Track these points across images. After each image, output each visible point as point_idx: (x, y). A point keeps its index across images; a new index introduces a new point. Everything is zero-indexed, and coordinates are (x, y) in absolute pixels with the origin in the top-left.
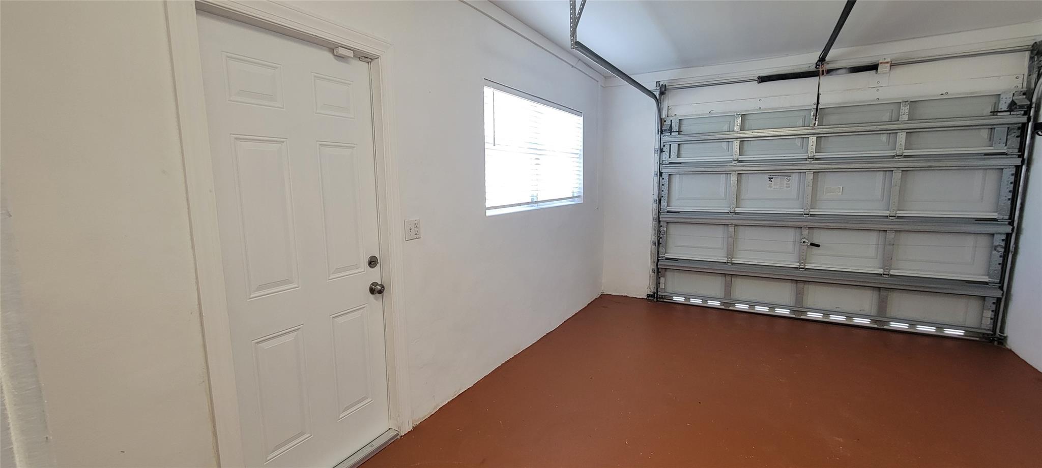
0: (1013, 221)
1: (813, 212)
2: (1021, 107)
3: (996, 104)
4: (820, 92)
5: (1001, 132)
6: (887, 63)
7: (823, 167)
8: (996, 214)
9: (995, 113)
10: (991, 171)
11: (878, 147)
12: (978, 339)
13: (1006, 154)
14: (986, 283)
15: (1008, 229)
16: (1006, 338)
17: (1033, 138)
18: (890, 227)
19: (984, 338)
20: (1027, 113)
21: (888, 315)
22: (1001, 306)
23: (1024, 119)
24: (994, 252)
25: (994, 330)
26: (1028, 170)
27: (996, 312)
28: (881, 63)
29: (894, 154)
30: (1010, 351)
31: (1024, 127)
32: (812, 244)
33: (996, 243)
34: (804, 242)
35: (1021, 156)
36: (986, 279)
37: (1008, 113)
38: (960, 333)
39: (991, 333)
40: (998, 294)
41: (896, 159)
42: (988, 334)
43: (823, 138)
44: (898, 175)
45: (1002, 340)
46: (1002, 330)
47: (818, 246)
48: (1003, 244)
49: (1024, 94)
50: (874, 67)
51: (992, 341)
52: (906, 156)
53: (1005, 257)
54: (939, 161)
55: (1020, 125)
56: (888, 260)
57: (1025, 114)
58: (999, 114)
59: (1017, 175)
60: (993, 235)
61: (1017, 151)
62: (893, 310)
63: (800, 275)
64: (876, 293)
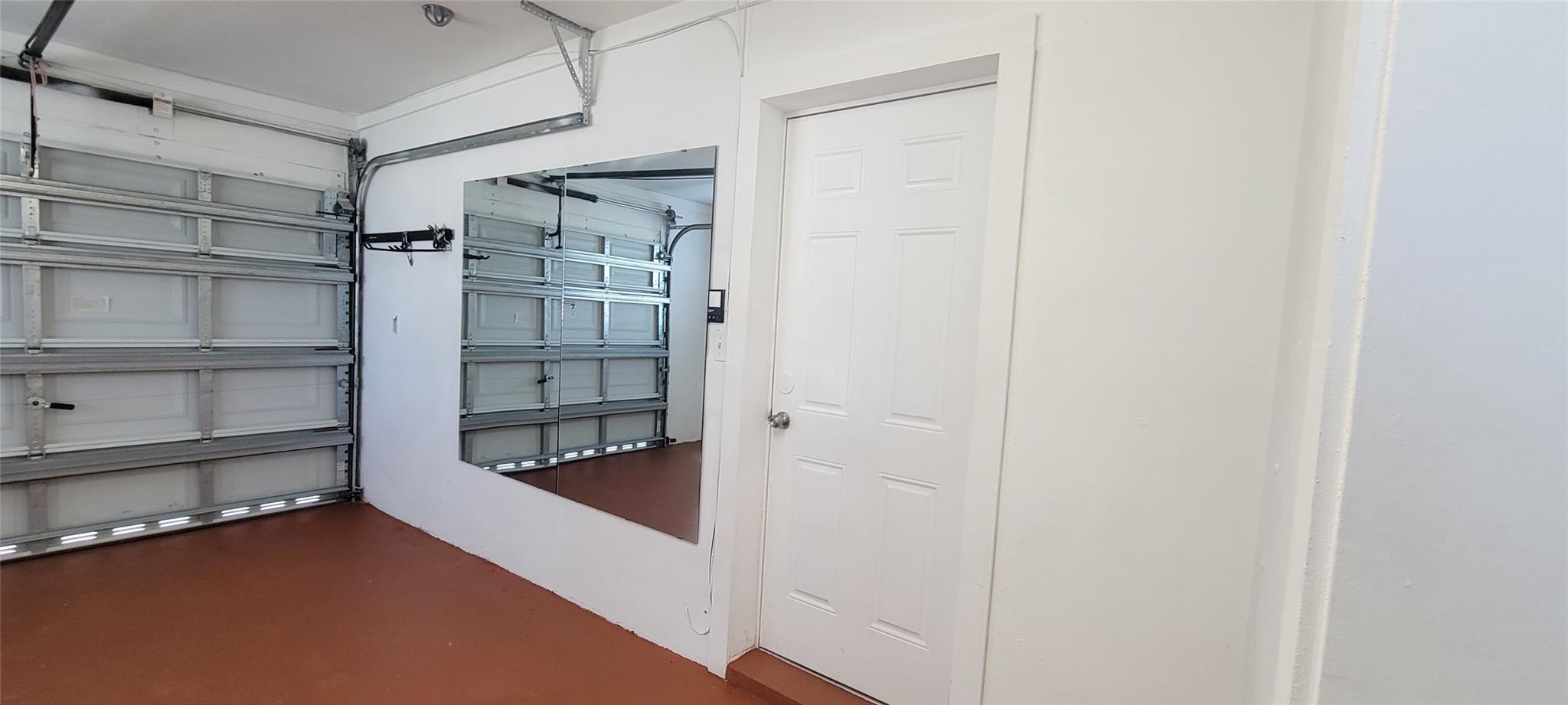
0: (354, 349)
1: (48, 343)
2: (347, 212)
3: (321, 203)
4: (37, 114)
5: (329, 238)
6: (168, 102)
7: (63, 258)
8: (336, 341)
9: (321, 213)
10: (324, 287)
11: (170, 237)
12: (334, 501)
13: (338, 268)
14: (336, 428)
15: (350, 359)
16: (362, 490)
17: (361, 251)
18: (203, 363)
19: (340, 497)
20: (352, 220)
21: (216, 502)
22: (353, 453)
23: (351, 228)
24: (340, 388)
25: (350, 485)
26: (361, 288)
27: (349, 462)
28: (157, 99)
29: (196, 251)
30: (368, 504)
31: (351, 237)
32: (54, 406)
33: (340, 378)
34: (35, 403)
35: (353, 271)
36: (334, 423)
37: (334, 217)
38: (312, 500)
39: (348, 489)
40: (349, 439)
41: (201, 258)
42: (345, 492)
43: (54, 205)
44: (206, 284)
45: (359, 494)
46: (358, 484)
47: (71, 407)
48: (347, 377)
49: (348, 197)
50: (145, 102)
51: (349, 500)
52: (215, 256)
53: (350, 393)
54: (263, 268)
55: (348, 234)
56: (206, 418)
57: (351, 221)
58: (326, 216)
59: (351, 293)
60: (335, 367)
61: (348, 264)
62: (223, 491)
63: (37, 469)
64: (193, 472)
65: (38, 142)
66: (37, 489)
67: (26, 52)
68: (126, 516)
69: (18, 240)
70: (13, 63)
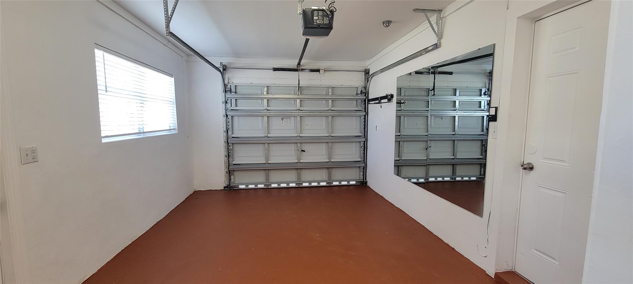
0: (365, 136)
1: (301, 135)
2: (364, 93)
3: (357, 91)
4: (300, 79)
5: (359, 101)
6: (323, 69)
7: (303, 114)
8: (360, 134)
9: (357, 94)
10: (358, 117)
11: (322, 106)
12: (359, 184)
13: (361, 111)
14: (360, 161)
15: (364, 140)
16: (367, 182)
17: (368, 105)
18: (329, 141)
19: (361, 183)
20: (365, 95)
21: (332, 180)
22: (365, 169)
23: (365, 98)
24: (361, 149)
25: (364, 180)
26: (367, 117)
27: (364, 172)
28: (321, 69)
29: (328, 109)
30: (368, 186)
31: (365, 101)
32: (302, 151)
33: (361, 146)
34: (299, 150)
35: (365, 111)
36: (360, 160)
37: (360, 95)
38: (354, 183)
39: (363, 180)
40: (363, 165)
41: (329, 111)
42: (362, 181)
43: (302, 101)
44: (330, 118)
45: (366, 183)
46: (366, 180)
47: (304, 151)
48: (363, 145)
49: (364, 88)
50: (318, 71)
51: (364, 184)
52: (332, 110)
53: (364, 150)
54: (343, 113)
55: (364, 100)
56: (330, 156)
57: (365, 96)
58: (358, 95)
59: (365, 118)
60: (360, 142)
61: (364, 109)
62: (333, 178)
63: (299, 166)
64: (327, 170)
65: (300, 86)
66: (299, 171)
67: (298, 64)
68: (314, 180)
69: (296, 110)
70: (296, 67)
